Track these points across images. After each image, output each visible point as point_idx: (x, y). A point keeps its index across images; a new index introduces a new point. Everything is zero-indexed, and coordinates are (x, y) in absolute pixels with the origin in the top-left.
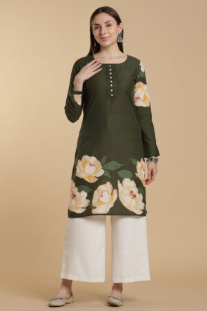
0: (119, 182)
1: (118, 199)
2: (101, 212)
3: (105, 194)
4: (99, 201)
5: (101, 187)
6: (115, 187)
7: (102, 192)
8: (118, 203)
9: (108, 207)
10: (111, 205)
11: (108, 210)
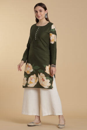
0: (39, 74)
1: (38, 81)
2: (31, 86)
3: (33, 79)
4: (30, 82)
5: (32, 76)
6: (37, 76)
7: (32, 78)
8: (38, 83)
9: (34, 84)
10: (36, 84)
11: (34, 86)
